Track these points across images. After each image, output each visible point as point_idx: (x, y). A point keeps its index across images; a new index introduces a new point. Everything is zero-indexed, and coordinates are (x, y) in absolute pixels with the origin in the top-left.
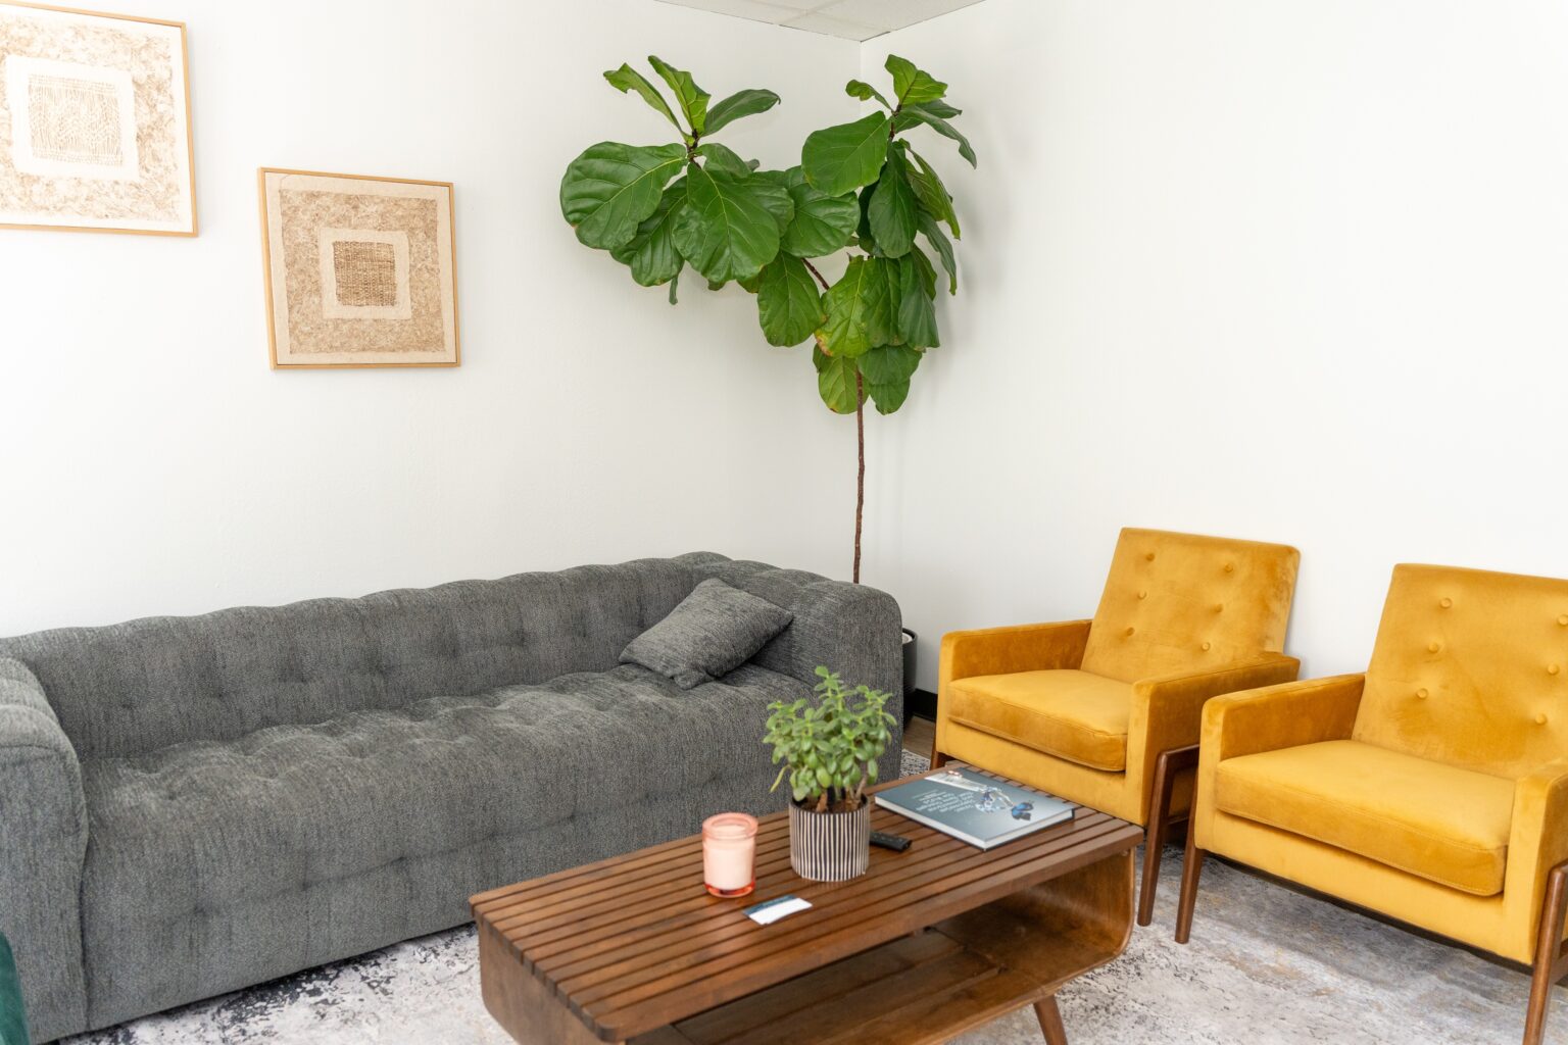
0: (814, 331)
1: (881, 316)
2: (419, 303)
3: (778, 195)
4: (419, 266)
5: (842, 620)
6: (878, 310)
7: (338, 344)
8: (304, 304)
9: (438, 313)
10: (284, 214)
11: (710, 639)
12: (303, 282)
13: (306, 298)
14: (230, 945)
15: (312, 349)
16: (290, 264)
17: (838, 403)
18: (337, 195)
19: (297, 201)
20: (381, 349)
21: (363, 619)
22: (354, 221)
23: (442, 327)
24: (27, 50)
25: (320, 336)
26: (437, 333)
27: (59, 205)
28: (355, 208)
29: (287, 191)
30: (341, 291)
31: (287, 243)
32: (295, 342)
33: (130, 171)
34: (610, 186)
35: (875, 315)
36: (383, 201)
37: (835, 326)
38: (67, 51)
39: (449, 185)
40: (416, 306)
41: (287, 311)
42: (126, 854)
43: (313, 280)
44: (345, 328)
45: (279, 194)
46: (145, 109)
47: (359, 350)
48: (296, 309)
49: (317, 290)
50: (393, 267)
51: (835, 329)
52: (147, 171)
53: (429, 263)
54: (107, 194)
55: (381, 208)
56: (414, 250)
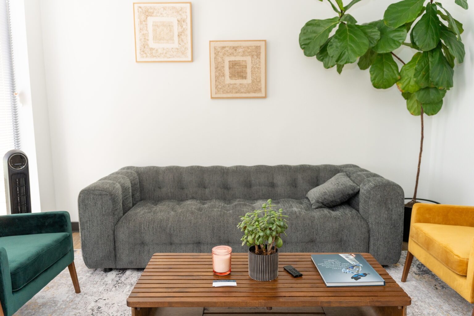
0: (396, 82)
1: (424, 76)
2: (254, 78)
3: (375, 30)
4: (254, 67)
5: (372, 192)
6: (422, 73)
7: (229, 91)
8: (220, 80)
9: (260, 81)
10: (215, 54)
11: (327, 193)
12: (220, 73)
13: (220, 78)
14: (149, 255)
15: (221, 93)
16: (216, 68)
17: (414, 112)
18: (230, 47)
19: (219, 50)
20: (242, 93)
21: (224, 173)
22: (235, 54)
23: (261, 86)
24: (152, 15)
25: (224, 89)
26: (259, 87)
27: (159, 55)
28: (236, 50)
29: (216, 47)
30: (230, 75)
31: (216, 62)
32: (217, 91)
33: (176, 45)
34: (314, 35)
35: (421, 75)
36: (244, 47)
37: (404, 80)
38: (161, 14)
39: (265, 41)
40: (253, 79)
41: (215, 82)
42: (125, 224)
43: (223, 72)
44: (231, 86)
45: (214, 48)
46: (180, 27)
47: (235, 93)
48: (217, 81)
49: (224, 75)
50: (246, 68)
51: (405, 82)
52: (180, 44)
53: (258, 66)
54: (170, 52)
55: (243, 50)
56: (253, 62)
